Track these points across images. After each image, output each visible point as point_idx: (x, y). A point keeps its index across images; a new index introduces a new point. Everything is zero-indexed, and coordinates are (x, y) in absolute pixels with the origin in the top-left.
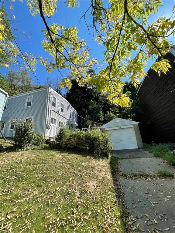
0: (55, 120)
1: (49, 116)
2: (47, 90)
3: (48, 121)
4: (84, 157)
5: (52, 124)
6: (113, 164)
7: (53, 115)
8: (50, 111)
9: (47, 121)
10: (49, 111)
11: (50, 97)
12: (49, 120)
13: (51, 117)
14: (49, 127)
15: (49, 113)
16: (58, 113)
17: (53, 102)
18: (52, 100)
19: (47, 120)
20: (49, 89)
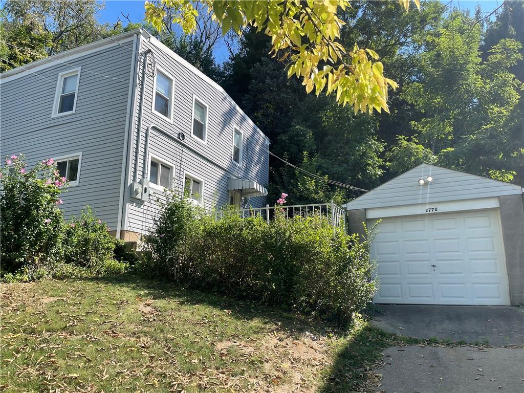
0: (167, 168)
1: (141, 153)
2: (131, 43)
3: (135, 172)
4: (238, 318)
5: (152, 185)
6: (352, 357)
7: (159, 150)
8: (146, 134)
9: (131, 174)
10: (142, 134)
11: (143, 74)
12: (139, 169)
13: (151, 155)
14: (139, 196)
15: (142, 141)
16: (180, 139)
17: (157, 94)
18: (154, 86)
19: (131, 170)
20: (142, 37)
